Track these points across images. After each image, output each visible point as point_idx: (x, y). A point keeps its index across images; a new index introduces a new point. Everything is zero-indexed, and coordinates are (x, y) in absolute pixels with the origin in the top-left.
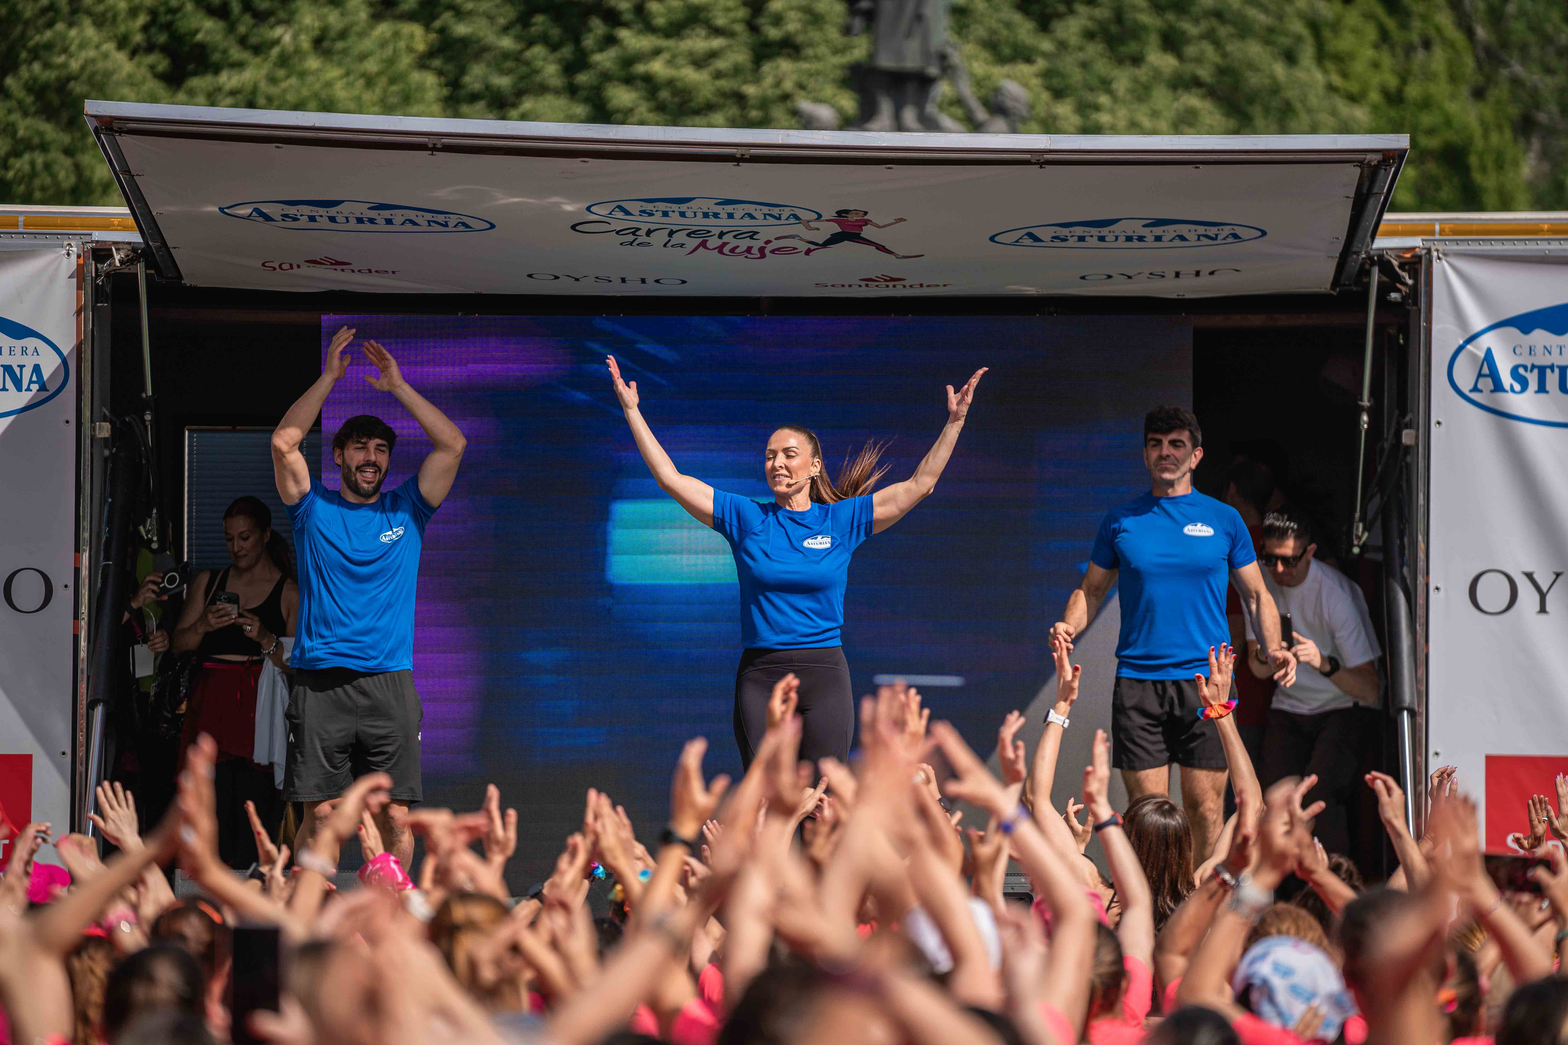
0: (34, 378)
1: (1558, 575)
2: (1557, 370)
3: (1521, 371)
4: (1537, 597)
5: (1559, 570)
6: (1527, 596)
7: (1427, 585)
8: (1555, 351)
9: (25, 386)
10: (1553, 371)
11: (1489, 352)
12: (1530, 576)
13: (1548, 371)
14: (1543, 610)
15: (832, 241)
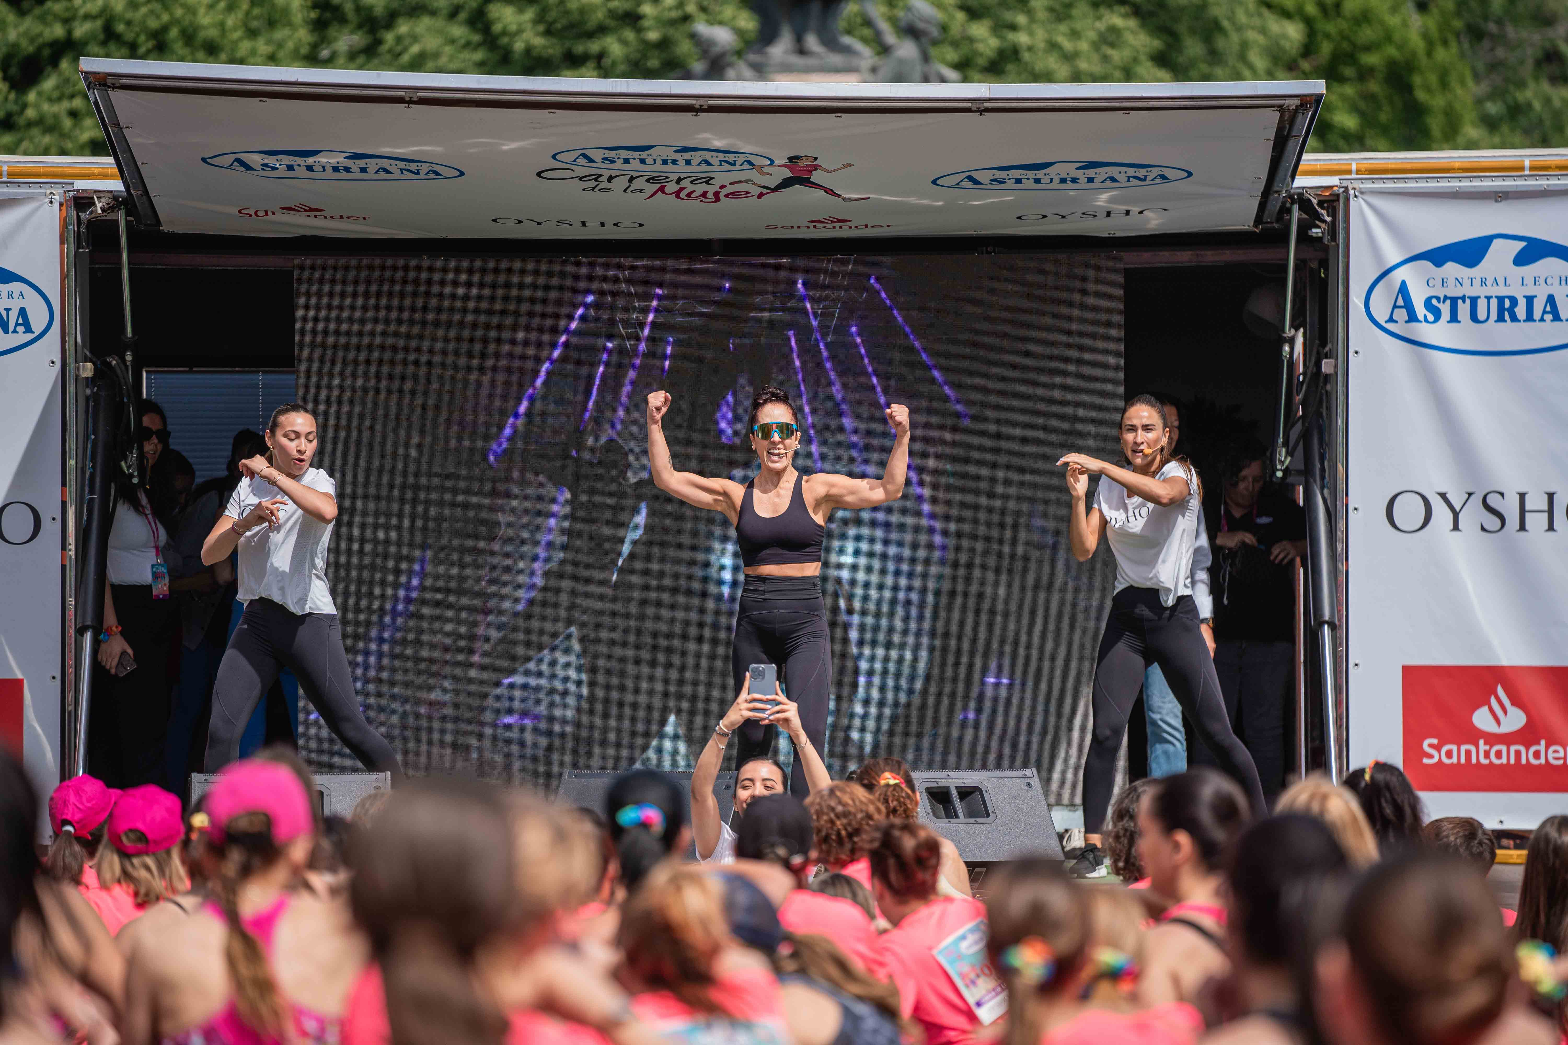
0: (21, 322)
1: (1470, 494)
2: (1468, 301)
3: (1434, 302)
4: (1450, 515)
5: (1470, 491)
6: (1441, 514)
7: (1347, 506)
8: (1467, 283)
9: (11, 328)
10: (1464, 302)
11: (1404, 283)
12: (1443, 496)
13: (1460, 302)
14: (1456, 527)
15: (783, 185)
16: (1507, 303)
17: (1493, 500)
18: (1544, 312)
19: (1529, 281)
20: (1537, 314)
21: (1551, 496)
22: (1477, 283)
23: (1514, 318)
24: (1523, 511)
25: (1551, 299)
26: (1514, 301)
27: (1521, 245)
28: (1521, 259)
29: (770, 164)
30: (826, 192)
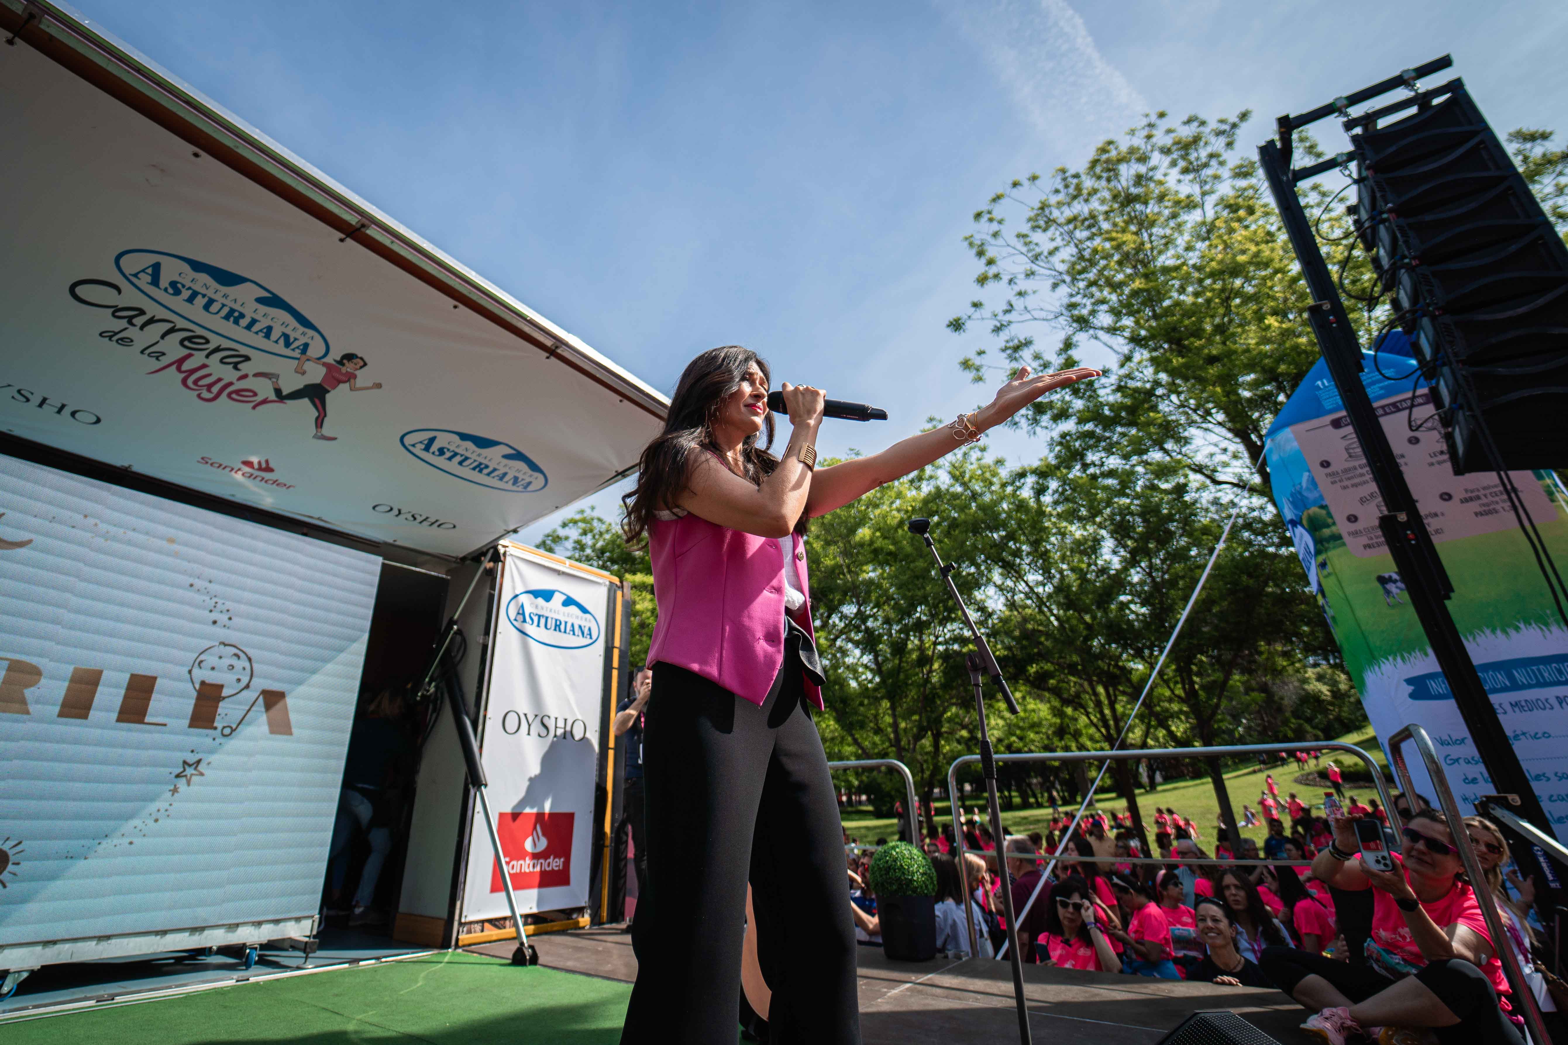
1: (535, 716)
3: (532, 615)
4: (528, 725)
6: (524, 725)
8: (544, 609)
11: (522, 604)
12: (525, 716)
13: (542, 617)
14: (528, 732)
15: (296, 395)
17: (545, 720)
19: (566, 614)
23: (560, 630)
25: (572, 625)
27: (565, 597)
28: (564, 604)
29: (319, 359)
30: (317, 419)
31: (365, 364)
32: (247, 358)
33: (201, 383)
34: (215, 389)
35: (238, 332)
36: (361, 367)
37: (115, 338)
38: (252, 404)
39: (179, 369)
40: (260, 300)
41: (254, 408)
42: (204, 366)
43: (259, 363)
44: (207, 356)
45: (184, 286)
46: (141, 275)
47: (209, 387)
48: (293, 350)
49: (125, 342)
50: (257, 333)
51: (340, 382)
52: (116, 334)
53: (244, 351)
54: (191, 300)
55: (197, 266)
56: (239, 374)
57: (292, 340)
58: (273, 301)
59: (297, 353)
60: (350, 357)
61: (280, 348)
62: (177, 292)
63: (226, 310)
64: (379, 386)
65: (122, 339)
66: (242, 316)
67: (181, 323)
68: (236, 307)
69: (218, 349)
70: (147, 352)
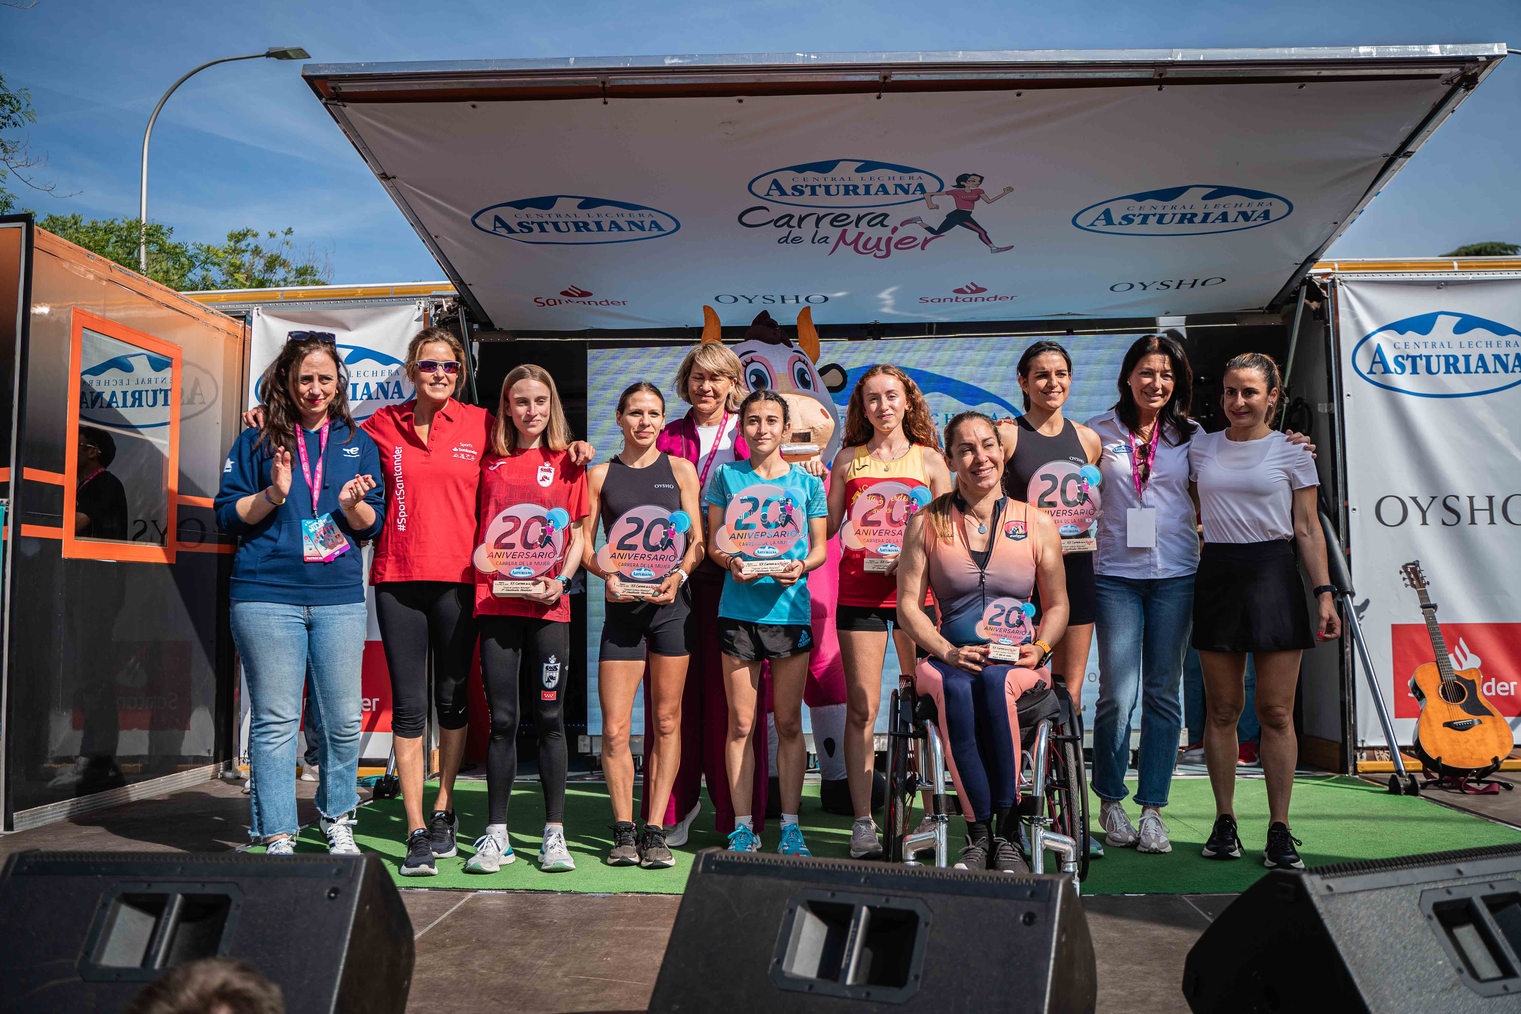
0: (396, 390)
1: (1434, 498)
2: (1424, 358)
3: (1400, 359)
4: (1421, 513)
5: (1434, 495)
6: (1414, 513)
7: (1347, 508)
8: (1422, 346)
9: (390, 396)
10: (1422, 359)
11: (1379, 346)
12: (1415, 499)
13: (1418, 359)
14: (1424, 523)
15: (946, 226)
16: (1451, 360)
17: (1451, 502)
18: (1478, 367)
19: (1465, 344)
20: (1473, 368)
21: (1490, 499)
22: (1429, 345)
23: (1457, 371)
24: (1472, 510)
25: (1481, 358)
26: (1456, 359)
27: (1459, 319)
28: (1459, 329)
29: (940, 191)
30: (980, 237)
31: (982, 178)
32: (886, 216)
33: (869, 246)
34: (883, 246)
35: (862, 200)
36: (981, 182)
37: (789, 241)
38: (920, 246)
39: (845, 243)
40: (858, 170)
41: (923, 248)
42: (861, 234)
43: (897, 215)
44: (857, 226)
45: (802, 186)
46: (771, 192)
47: (877, 246)
48: (914, 193)
49: (797, 240)
50: (876, 194)
51: (973, 201)
52: (787, 237)
53: (879, 211)
54: (813, 192)
55: (800, 169)
56: (890, 229)
57: (906, 187)
58: (868, 166)
59: (918, 195)
60: (962, 179)
61: (902, 197)
62: (802, 193)
63: (842, 189)
64: (1010, 190)
65: (793, 239)
66: (856, 187)
67: (821, 212)
68: (847, 183)
69: (859, 219)
70: (816, 240)
